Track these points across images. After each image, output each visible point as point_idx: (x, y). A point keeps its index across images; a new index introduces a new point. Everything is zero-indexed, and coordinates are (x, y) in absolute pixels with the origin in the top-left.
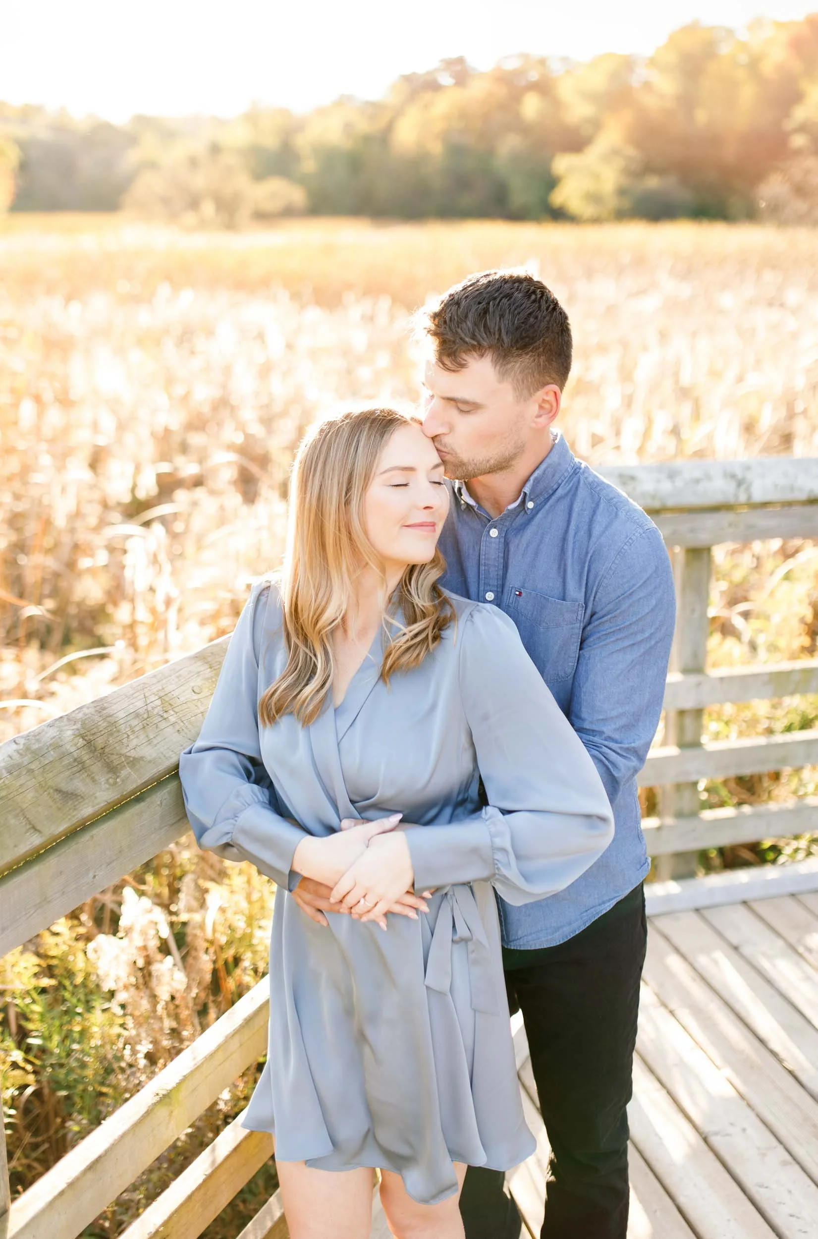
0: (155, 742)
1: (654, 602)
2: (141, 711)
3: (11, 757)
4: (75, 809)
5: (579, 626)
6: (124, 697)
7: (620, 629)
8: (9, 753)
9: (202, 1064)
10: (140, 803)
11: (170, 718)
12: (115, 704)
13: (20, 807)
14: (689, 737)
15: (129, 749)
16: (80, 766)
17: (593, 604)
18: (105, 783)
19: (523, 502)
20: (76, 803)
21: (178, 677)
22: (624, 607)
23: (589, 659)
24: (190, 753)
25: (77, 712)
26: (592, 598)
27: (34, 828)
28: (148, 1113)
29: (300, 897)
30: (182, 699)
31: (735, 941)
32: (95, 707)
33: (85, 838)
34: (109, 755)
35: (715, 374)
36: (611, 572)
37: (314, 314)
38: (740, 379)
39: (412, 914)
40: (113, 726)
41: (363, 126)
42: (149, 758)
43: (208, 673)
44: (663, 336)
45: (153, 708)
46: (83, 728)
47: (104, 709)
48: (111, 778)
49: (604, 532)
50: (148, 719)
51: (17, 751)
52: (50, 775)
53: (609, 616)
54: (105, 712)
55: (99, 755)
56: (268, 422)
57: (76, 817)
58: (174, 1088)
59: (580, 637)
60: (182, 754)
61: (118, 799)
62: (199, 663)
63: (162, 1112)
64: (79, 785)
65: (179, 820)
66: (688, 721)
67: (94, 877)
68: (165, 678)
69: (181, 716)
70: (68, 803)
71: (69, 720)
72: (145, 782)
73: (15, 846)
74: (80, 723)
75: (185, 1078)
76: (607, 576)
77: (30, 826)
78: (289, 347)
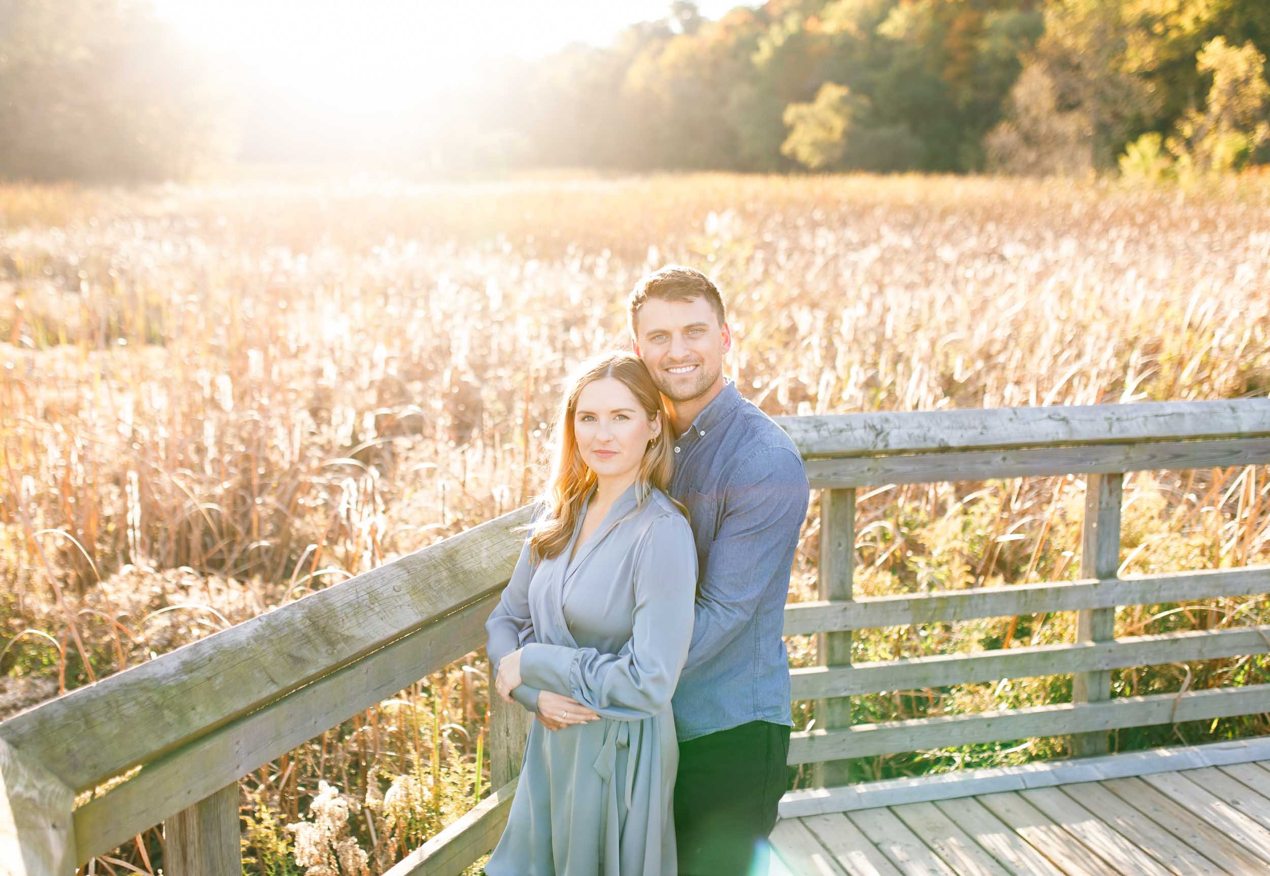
0: (363, 625)
2: (354, 602)
3: (257, 631)
4: (302, 669)
6: (338, 593)
10: (352, 669)
13: (263, 665)
14: (838, 657)
15: (343, 629)
16: (307, 639)
18: (325, 653)
19: (695, 432)
20: (303, 666)
25: (306, 600)
30: (385, 595)
32: (319, 597)
34: (329, 633)
36: (737, 476)
40: (332, 612)
42: (359, 637)
43: (406, 576)
45: (363, 600)
46: (309, 612)
48: (330, 649)
50: (359, 609)
51: (261, 626)
52: (285, 644)
54: (326, 601)
55: (321, 632)
57: (305, 674)
61: (336, 664)
62: (400, 569)
66: (837, 643)
68: (373, 579)
69: (384, 607)
70: (297, 665)
71: (299, 606)
72: (356, 654)
73: (259, 692)
77: (270, 679)
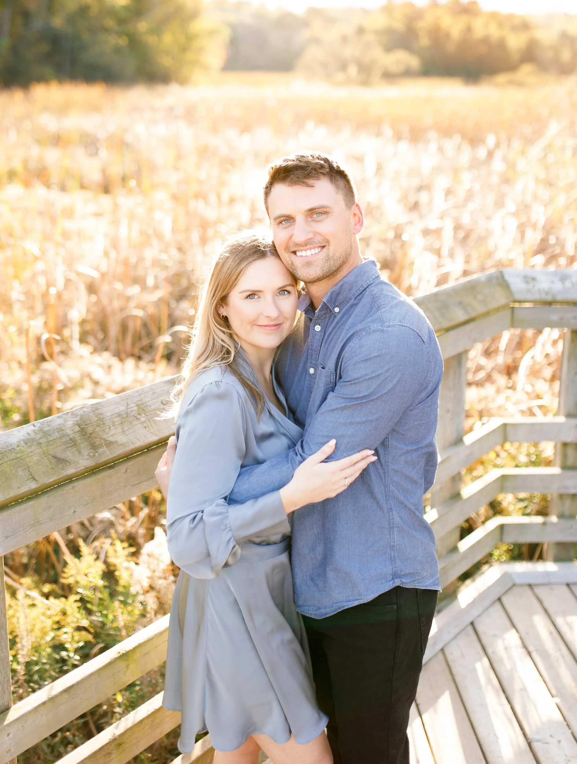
0: (127, 433)
2: (123, 413)
3: (28, 434)
4: (63, 469)
5: (332, 386)
6: (113, 403)
8: (28, 432)
9: (153, 638)
10: (111, 469)
11: (141, 418)
12: (106, 407)
13: (27, 465)
14: (570, 462)
15: (108, 435)
16: (73, 443)
17: (340, 371)
18: (87, 455)
20: (65, 466)
25: (79, 410)
27: (33, 478)
28: (111, 663)
32: (92, 408)
33: (70, 487)
40: (101, 421)
42: (120, 442)
45: (131, 412)
46: (80, 420)
48: (92, 452)
50: (126, 418)
51: (34, 431)
52: (52, 447)
55: (87, 438)
57: (63, 474)
58: (131, 650)
63: (122, 664)
64: (69, 455)
65: (139, 483)
66: (570, 451)
67: (74, 512)
68: (144, 394)
69: (149, 418)
70: (59, 465)
71: (72, 414)
72: (115, 457)
73: (18, 488)
74: (79, 417)
75: (140, 645)
77: (32, 477)
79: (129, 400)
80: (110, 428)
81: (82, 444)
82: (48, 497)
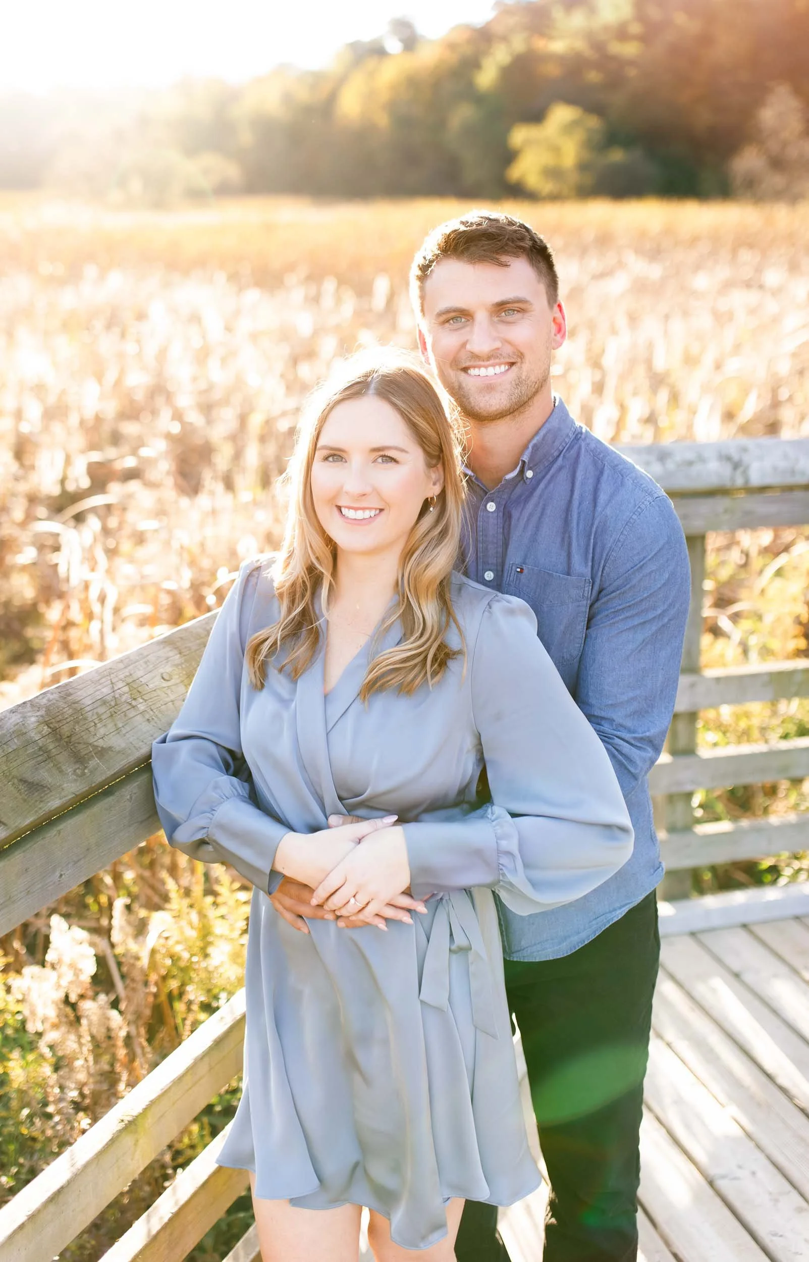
0: (124, 731)
1: (666, 576)
2: (109, 698)
4: (41, 801)
5: (586, 603)
6: (89, 682)
7: (629, 606)
9: (170, 1088)
10: (109, 796)
11: (139, 706)
12: (81, 690)
14: (682, 742)
15: (96, 738)
16: (45, 755)
17: (601, 580)
18: (72, 774)
19: (522, 472)
20: (43, 795)
21: (146, 663)
22: (634, 582)
23: (596, 638)
24: (164, 741)
25: (41, 697)
26: (600, 573)
28: (112, 1141)
29: (281, 903)
30: (151, 686)
31: (735, 967)
32: (59, 693)
33: (53, 832)
34: (76, 745)
35: (690, 361)
36: (620, 544)
37: (253, 295)
38: (718, 366)
39: (406, 918)
40: (79, 713)
41: (303, 95)
42: (118, 749)
43: (177, 658)
44: (633, 319)
45: (121, 695)
46: (48, 715)
47: (70, 695)
48: (79, 768)
49: (609, 501)
50: (116, 707)
52: (15, 764)
53: (618, 592)
54: (70, 698)
55: (65, 744)
56: (207, 409)
57: (41, 811)
58: (141, 1114)
59: (587, 616)
60: (154, 742)
61: (87, 791)
62: (168, 649)
63: (128, 1140)
64: (45, 775)
65: (149, 817)
66: (681, 726)
67: (61, 875)
68: (132, 664)
69: (150, 704)
70: (33, 794)
71: (32, 706)
72: (115, 774)
74: (44, 709)
75: (153, 1103)
76: (616, 549)
78: (228, 329)
79: (112, 676)
80: (95, 724)
81: (59, 756)
82: (24, 852)
